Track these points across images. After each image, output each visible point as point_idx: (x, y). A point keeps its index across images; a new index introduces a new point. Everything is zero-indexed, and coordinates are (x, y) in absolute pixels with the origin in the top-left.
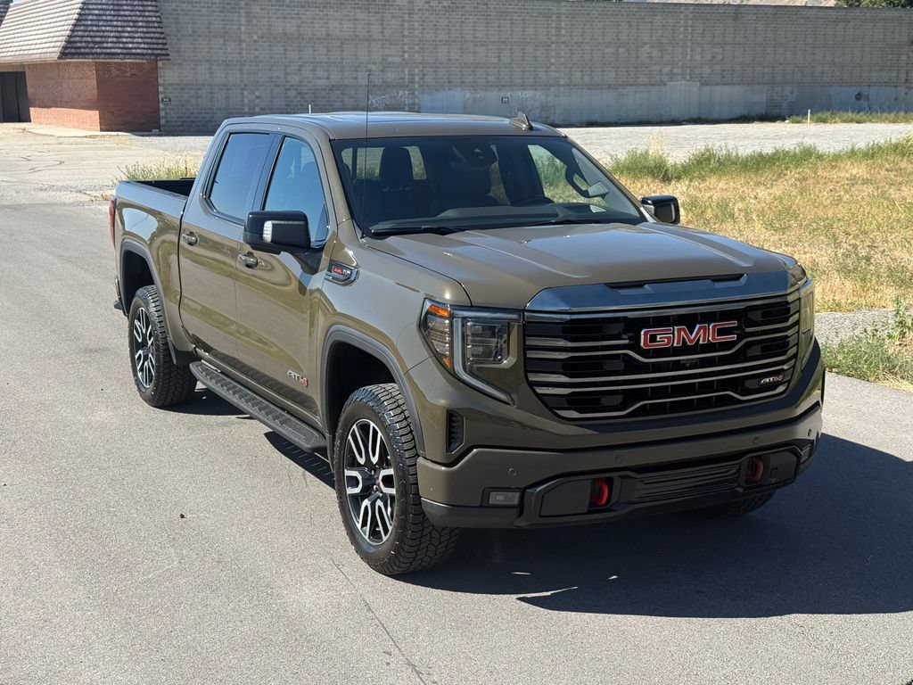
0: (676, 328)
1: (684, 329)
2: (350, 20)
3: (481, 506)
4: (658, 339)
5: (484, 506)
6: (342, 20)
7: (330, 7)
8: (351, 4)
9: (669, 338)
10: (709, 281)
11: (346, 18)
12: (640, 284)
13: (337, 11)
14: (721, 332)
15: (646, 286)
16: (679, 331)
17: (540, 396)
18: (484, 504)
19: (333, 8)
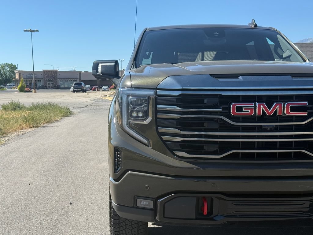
0: (257, 103)
1: (263, 105)
2: (310, 52)
3: (133, 207)
4: (244, 110)
5: (135, 207)
6: (307, 52)
7: (303, 48)
8: (311, 46)
9: (251, 110)
10: (290, 76)
11: (308, 51)
12: (236, 76)
13: (305, 49)
14: (293, 109)
15: (240, 77)
16: (259, 105)
17: (164, 142)
18: (135, 206)
19: (304, 48)
